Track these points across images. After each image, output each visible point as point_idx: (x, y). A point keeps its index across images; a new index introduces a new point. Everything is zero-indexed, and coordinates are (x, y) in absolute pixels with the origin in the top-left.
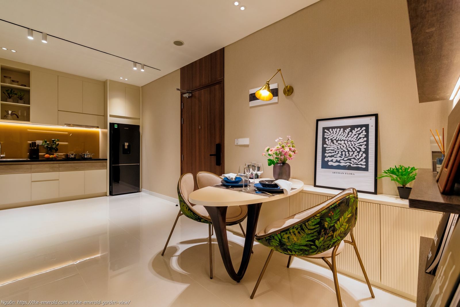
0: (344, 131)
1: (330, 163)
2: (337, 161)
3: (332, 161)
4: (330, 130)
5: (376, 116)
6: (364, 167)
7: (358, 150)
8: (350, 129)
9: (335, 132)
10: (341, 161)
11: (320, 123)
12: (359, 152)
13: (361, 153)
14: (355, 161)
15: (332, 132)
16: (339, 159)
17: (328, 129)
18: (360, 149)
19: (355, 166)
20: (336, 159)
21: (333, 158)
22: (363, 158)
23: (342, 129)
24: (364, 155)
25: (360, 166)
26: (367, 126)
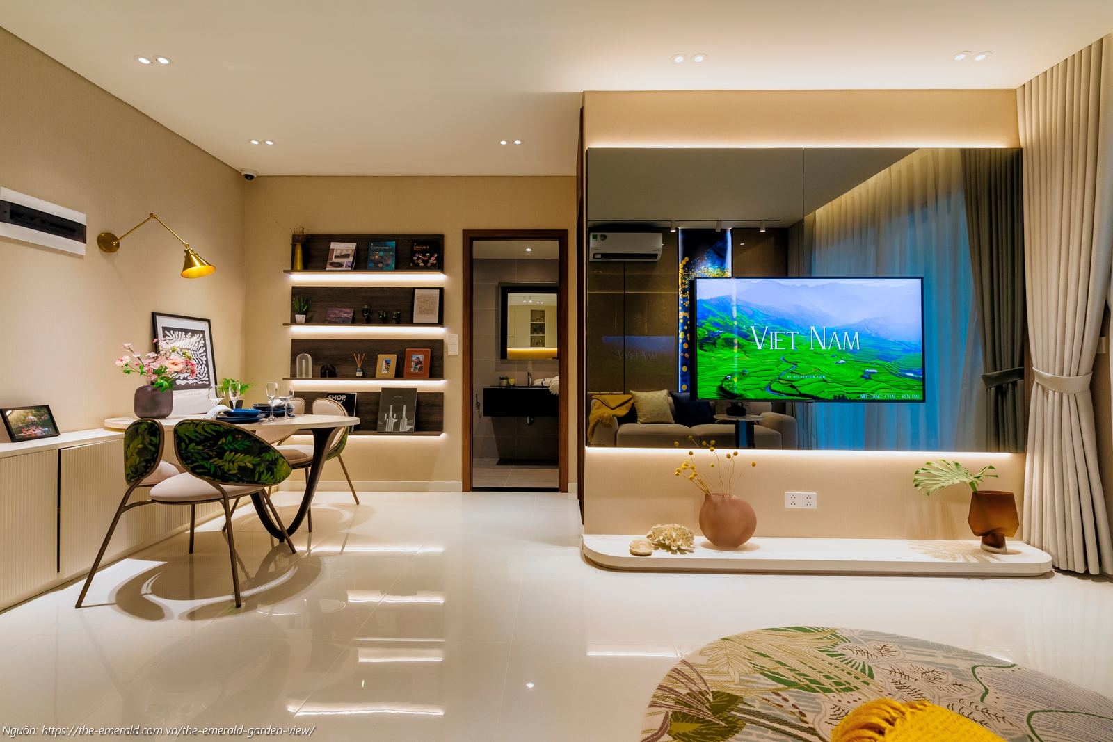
0: (186, 337)
1: (178, 382)
2: (185, 379)
3: (179, 378)
4: (172, 332)
5: (209, 321)
6: (207, 383)
7: (201, 363)
8: (190, 334)
9: (177, 337)
10: (188, 378)
11: (158, 318)
12: (201, 365)
13: (203, 365)
14: (201, 377)
15: (173, 335)
16: (186, 375)
17: (169, 329)
18: (202, 361)
19: (201, 382)
20: (183, 375)
21: (180, 375)
22: (205, 372)
23: (183, 333)
24: (206, 369)
25: (204, 382)
26: (203, 332)
